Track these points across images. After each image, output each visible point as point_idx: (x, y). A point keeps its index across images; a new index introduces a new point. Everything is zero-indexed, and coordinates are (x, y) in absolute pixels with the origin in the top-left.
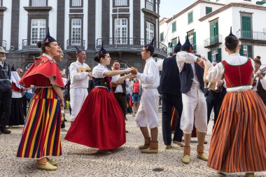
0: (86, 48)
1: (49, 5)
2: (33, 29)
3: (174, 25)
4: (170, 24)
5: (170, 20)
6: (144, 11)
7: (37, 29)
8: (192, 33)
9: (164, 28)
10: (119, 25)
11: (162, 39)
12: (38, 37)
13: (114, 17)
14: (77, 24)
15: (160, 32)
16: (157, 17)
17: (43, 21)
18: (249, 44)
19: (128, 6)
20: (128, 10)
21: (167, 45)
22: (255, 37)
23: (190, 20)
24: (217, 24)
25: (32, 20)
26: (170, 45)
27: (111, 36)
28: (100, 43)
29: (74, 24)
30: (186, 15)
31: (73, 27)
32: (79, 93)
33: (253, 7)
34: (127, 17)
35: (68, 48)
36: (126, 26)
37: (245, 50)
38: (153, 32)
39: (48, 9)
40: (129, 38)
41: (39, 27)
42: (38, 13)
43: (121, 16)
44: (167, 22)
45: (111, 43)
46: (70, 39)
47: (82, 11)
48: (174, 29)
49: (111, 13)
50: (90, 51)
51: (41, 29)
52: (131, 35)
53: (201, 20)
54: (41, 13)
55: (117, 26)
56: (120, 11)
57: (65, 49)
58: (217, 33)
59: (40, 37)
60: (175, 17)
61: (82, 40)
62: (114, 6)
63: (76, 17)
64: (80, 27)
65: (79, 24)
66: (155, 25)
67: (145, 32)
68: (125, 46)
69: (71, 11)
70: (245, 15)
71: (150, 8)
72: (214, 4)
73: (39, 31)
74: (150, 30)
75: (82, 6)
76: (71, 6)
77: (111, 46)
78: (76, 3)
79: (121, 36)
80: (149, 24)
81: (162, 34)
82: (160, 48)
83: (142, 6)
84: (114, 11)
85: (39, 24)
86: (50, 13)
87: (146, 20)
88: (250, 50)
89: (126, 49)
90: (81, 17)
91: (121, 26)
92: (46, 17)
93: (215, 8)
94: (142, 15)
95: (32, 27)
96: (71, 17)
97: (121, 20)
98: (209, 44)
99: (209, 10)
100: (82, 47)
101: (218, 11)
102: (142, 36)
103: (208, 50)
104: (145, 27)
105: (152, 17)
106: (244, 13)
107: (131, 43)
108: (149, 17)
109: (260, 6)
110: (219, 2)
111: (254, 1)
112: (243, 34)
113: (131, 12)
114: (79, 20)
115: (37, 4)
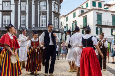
0: (28, 28)
1: (11, 9)
2: (4, 20)
3: (67, 18)
4: (65, 18)
5: (65, 16)
6: (53, 12)
7: (6, 20)
8: (75, 22)
10: (43, 18)
11: (62, 25)
12: (6, 24)
13: (40, 15)
14: (23, 18)
15: (61, 21)
16: (59, 15)
18: (101, 27)
19: (46, 10)
20: (46, 12)
21: (64, 27)
22: (103, 24)
23: (74, 16)
24: (86, 18)
25: (4, 16)
26: (65, 27)
27: (39, 23)
28: (34, 26)
29: (22, 18)
30: (72, 14)
31: (22, 19)
33: (102, 10)
34: (46, 14)
36: (45, 19)
37: (99, 29)
38: (57, 21)
39: (10, 11)
40: (47, 24)
41: (7, 19)
42: (6, 13)
43: (43, 14)
44: (64, 17)
45: (39, 26)
46: (20, 25)
47: (26, 12)
48: (67, 20)
49: (39, 13)
50: (30, 30)
51: (7, 20)
53: (79, 16)
54: (8, 13)
55: (41, 19)
56: (43, 12)
57: (18, 29)
58: (86, 22)
60: (68, 15)
61: (26, 25)
62: (40, 10)
63: (23, 15)
64: (25, 19)
65: (25, 18)
66: (58, 18)
67: (54, 21)
68: (45, 28)
69: (21, 12)
70: (99, 14)
71: (56, 11)
72: (85, 9)
75: (26, 10)
76: (21, 10)
77: (39, 28)
78: (23, 8)
79: (43, 23)
80: (56, 18)
82: (61, 28)
83: (53, 10)
84: (40, 12)
85: (7, 18)
86: (12, 13)
87: (54, 16)
88: (101, 29)
90: (25, 15)
91: (43, 19)
92: (10, 15)
93: (85, 11)
94: (53, 14)
95: (4, 19)
96: (21, 15)
97: (43, 16)
98: (82, 27)
99: (82, 12)
100: (26, 28)
101: (87, 12)
102: (53, 23)
103: (82, 30)
104: (54, 19)
105: (57, 15)
106: (98, 13)
108: (56, 15)
109: (105, 10)
110: (87, 8)
111: (103, 8)
112: (98, 23)
113: (48, 13)
114: (24, 16)
115: (6, 9)
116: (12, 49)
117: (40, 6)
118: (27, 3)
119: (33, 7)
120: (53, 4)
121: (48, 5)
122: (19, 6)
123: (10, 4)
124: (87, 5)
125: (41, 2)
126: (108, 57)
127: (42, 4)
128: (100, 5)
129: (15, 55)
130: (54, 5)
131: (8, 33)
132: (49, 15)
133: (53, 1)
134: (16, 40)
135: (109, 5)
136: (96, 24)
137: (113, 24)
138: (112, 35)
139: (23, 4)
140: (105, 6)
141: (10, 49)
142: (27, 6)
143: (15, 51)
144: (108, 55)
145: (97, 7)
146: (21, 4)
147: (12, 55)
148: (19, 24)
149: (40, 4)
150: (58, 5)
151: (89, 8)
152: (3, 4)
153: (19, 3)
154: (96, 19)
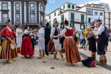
0: (21, 24)
1: (8, 9)
3: (50, 16)
4: (49, 16)
5: (49, 15)
6: (40, 12)
8: (55, 19)
9: (47, 18)
10: (32, 16)
11: (46, 21)
12: (5, 20)
13: (30, 14)
15: (45, 19)
16: (44, 14)
17: (7, 15)
18: (73, 23)
19: (35, 10)
20: (35, 11)
22: (75, 21)
23: (55, 15)
24: (63, 17)
25: (3, 14)
27: (29, 20)
28: (26, 22)
30: (53, 14)
31: (17, 17)
32: (19, 39)
33: (75, 11)
34: (35, 14)
35: (15, 24)
36: (34, 17)
37: (72, 25)
39: (8, 11)
40: (35, 21)
41: (5, 17)
43: (33, 13)
44: (48, 16)
45: (29, 22)
47: (19, 11)
48: (50, 18)
49: (29, 12)
50: (23, 25)
52: (36, 20)
53: (58, 15)
54: (6, 12)
55: (31, 17)
56: (32, 11)
57: (14, 24)
59: (6, 20)
60: (50, 14)
62: (30, 10)
64: (19, 17)
66: (44, 16)
67: (41, 19)
69: (16, 11)
70: (72, 14)
71: (42, 11)
72: (63, 10)
73: (5, 18)
74: (42, 18)
75: (20, 10)
76: (16, 10)
77: (29, 23)
78: (18, 9)
79: (33, 20)
80: (42, 16)
81: (46, 20)
83: (40, 10)
84: (30, 11)
85: (5, 16)
86: (9, 12)
87: (41, 15)
88: (73, 25)
89: (34, 24)
90: (19, 13)
91: (33, 17)
92: (8, 13)
93: (63, 11)
94: (40, 13)
95: (3, 17)
96: (16, 13)
97: (33, 15)
98: (61, 23)
99: (61, 12)
100: (20, 24)
101: (64, 12)
102: (40, 20)
103: (61, 25)
104: (41, 17)
105: (43, 14)
107: (36, 22)
108: (42, 14)
109: (77, 11)
110: (64, 9)
111: (75, 9)
112: (71, 20)
113: (36, 12)
114: (18, 15)
115: (4, 9)
116: (11, 39)
117: (30, 7)
118: (21, 5)
119: (25, 7)
120: (40, 5)
121: (36, 7)
122: (14, 7)
123: (8, 5)
124: (64, 7)
125: (31, 4)
126: (78, 44)
127: (32, 5)
128: (73, 7)
129: (14, 43)
130: (40, 7)
131: (7, 27)
132: (37, 14)
133: (40, 4)
134: (13, 32)
135: (79, 7)
136: (70, 21)
137: (81, 21)
138: (81, 29)
139: (18, 5)
140: (76, 8)
141: (9, 38)
142: (21, 7)
143: (13, 40)
144: (78, 43)
145: (71, 9)
146: (16, 5)
147: (11, 43)
148: (15, 20)
149: (30, 5)
150: (43, 7)
151: (65, 9)
152: (2, 5)
153: (14, 4)
154: (70, 17)
